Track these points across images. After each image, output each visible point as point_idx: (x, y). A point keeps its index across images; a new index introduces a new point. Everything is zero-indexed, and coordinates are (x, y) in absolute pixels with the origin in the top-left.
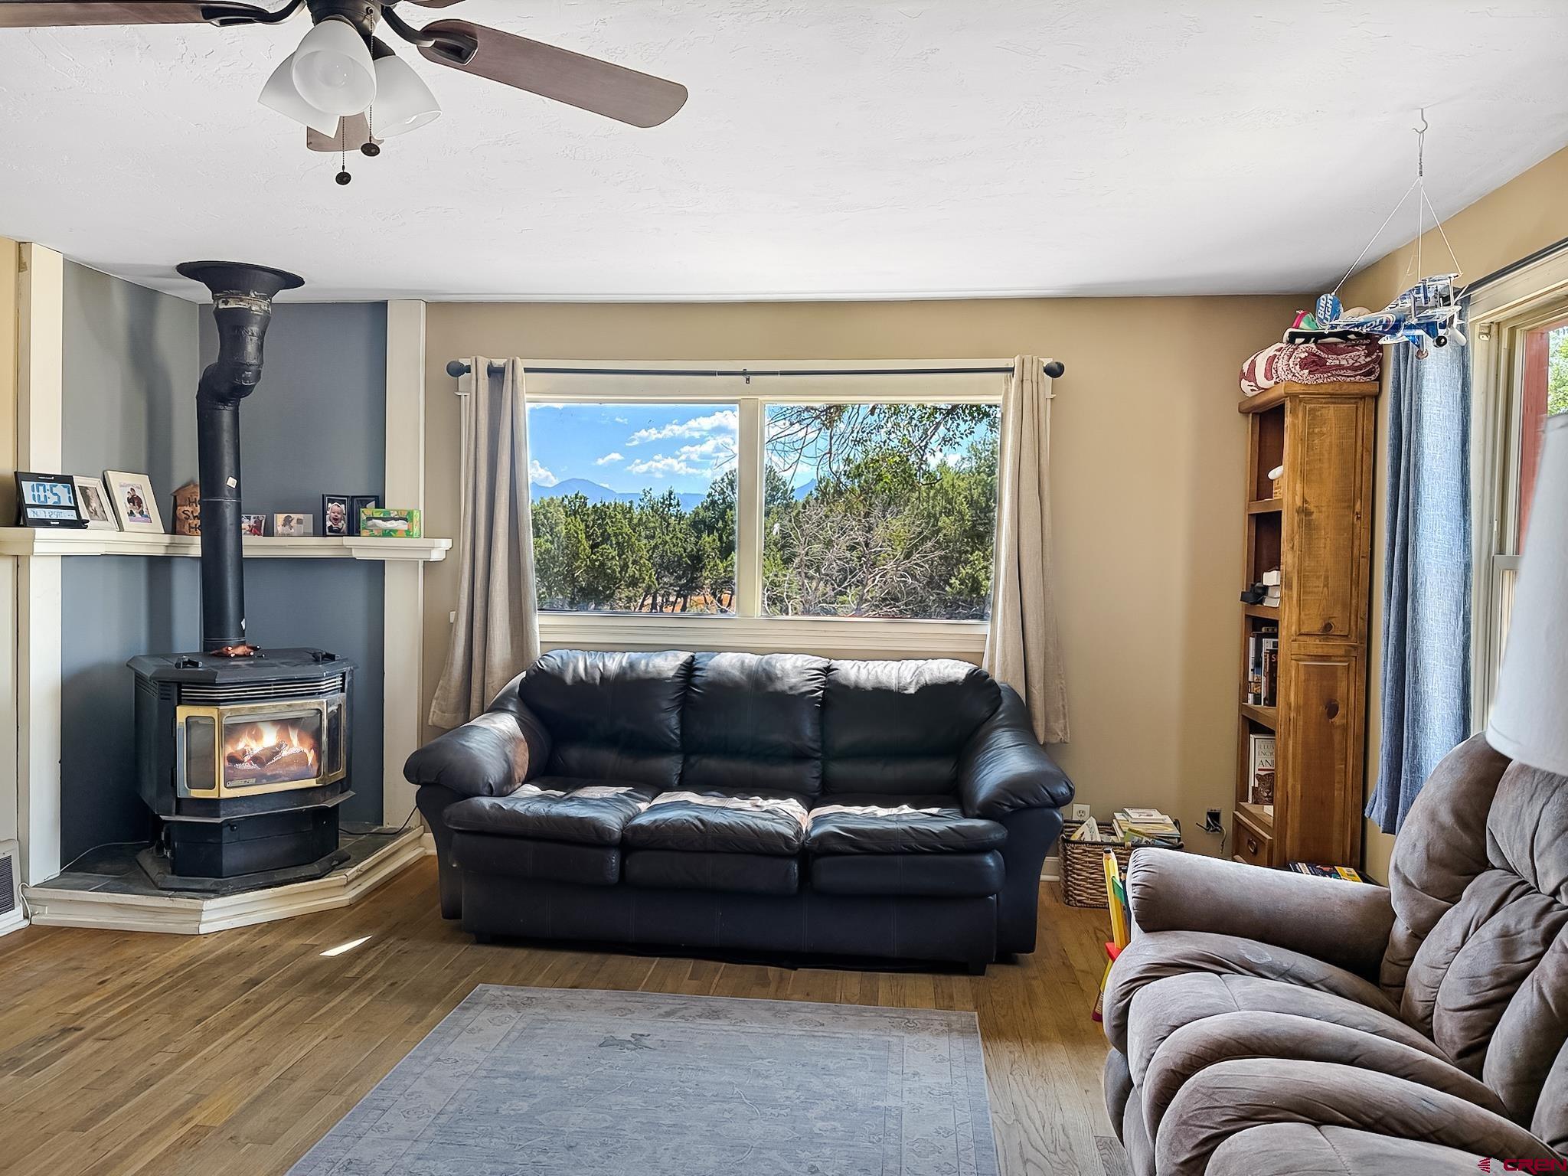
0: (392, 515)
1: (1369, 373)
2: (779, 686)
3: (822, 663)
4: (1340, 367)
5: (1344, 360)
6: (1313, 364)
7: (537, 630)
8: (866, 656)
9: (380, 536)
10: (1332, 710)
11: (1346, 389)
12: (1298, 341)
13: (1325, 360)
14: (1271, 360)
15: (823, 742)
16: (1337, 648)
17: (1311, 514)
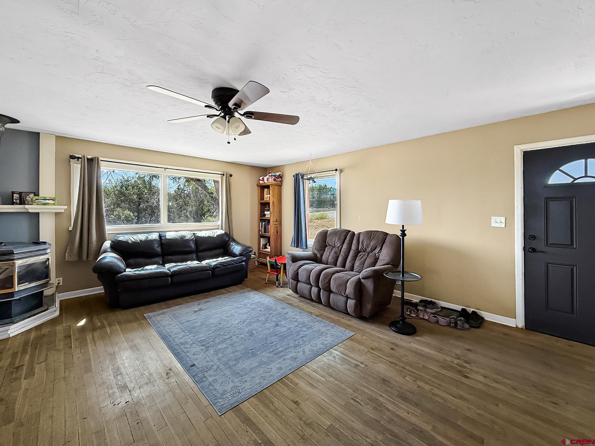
0: (47, 199)
1: (280, 182)
2: (187, 238)
3: (193, 232)
4: (278, 181)
5: (278, 180)
6: (275, 180)
7: (106, 230)
8: (200, 230)
9: (42, 205)
10: (277, 232)
11: (278, 184)
12: (272, 176)
13: (276, 179)
14: (268, 179)
15: (197, 250)
16: (277, 223)
17: (274, 203)
